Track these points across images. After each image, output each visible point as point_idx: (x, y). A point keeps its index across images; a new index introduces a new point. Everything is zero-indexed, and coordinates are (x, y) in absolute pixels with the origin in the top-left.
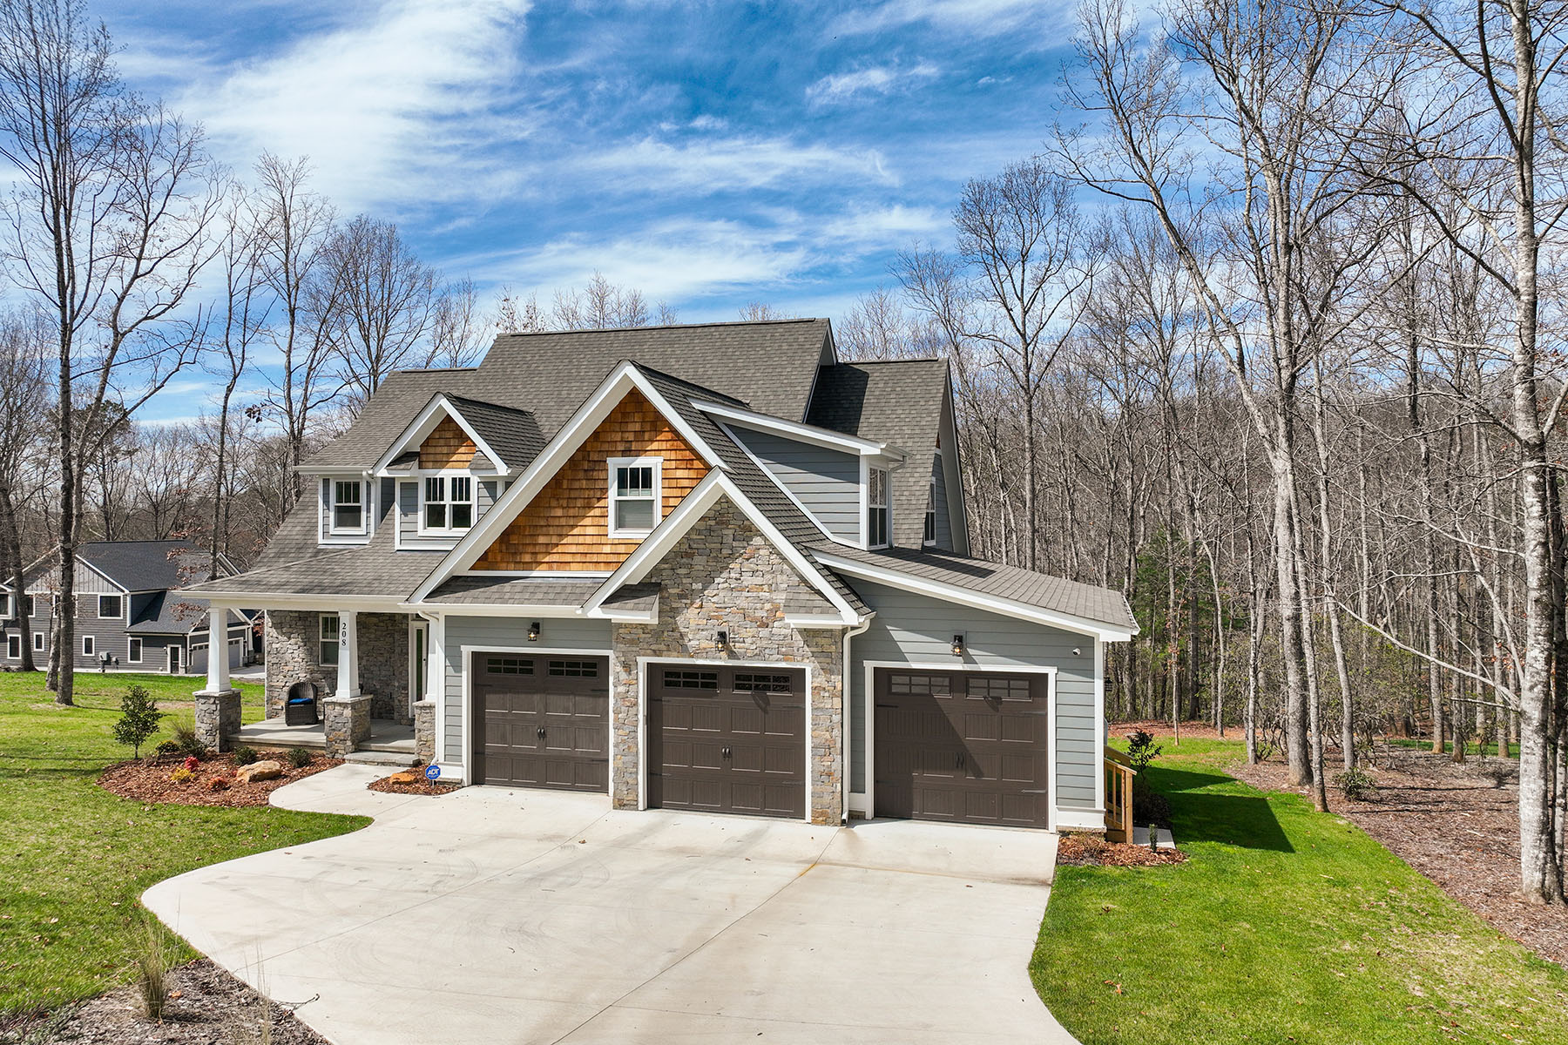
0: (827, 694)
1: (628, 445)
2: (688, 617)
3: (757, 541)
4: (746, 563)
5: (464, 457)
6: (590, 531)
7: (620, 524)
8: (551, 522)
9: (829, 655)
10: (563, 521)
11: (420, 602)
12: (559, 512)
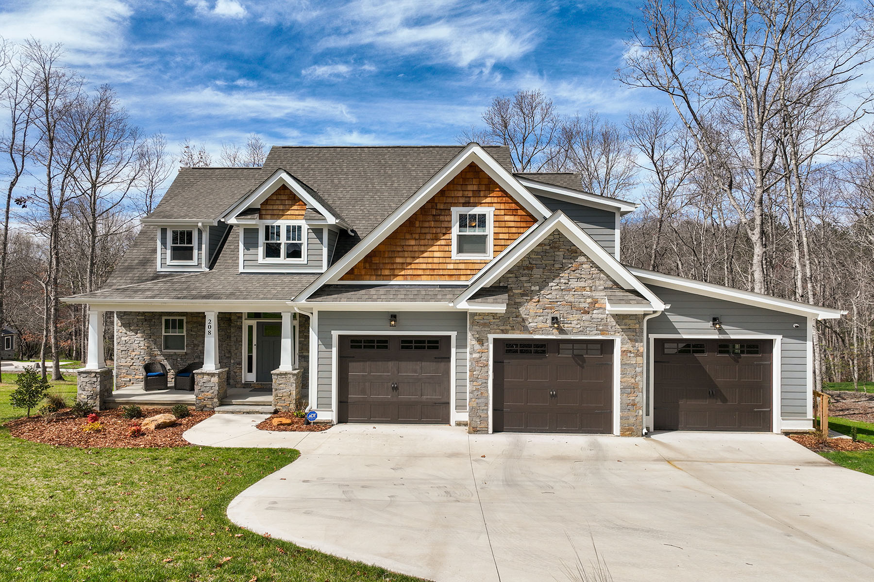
0: (632, 355)
1: (467, 199)
2: (529, 309)
3: (582, 259)
4: (572, 273)
5: (297, 212)
6: (437, 254)
7: (460, 250)
8: (406, 248)
9: (634, 330)
10: (415, 248)
11: (304, 301)
12: (413, 242)
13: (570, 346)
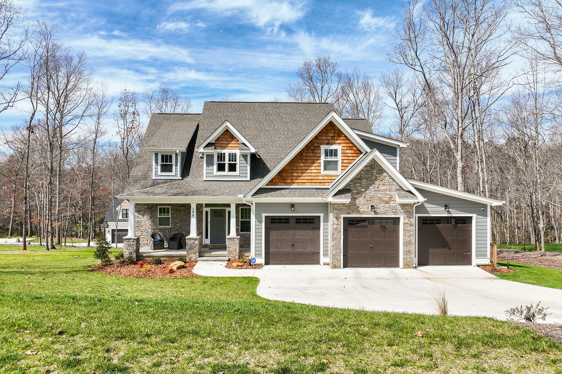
0: (409, 225)
1: (328, 141)
2: (360, 201)
3: (385, 174)
4: (381, 182)
5: (234, 145)
6: (314, 171)
7: (325, 169)
8: (298, 168)
9: (409, 212)
10: (303, 168)
12: (302, 165)
13: (379, 221)
